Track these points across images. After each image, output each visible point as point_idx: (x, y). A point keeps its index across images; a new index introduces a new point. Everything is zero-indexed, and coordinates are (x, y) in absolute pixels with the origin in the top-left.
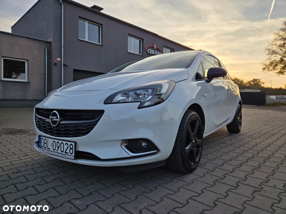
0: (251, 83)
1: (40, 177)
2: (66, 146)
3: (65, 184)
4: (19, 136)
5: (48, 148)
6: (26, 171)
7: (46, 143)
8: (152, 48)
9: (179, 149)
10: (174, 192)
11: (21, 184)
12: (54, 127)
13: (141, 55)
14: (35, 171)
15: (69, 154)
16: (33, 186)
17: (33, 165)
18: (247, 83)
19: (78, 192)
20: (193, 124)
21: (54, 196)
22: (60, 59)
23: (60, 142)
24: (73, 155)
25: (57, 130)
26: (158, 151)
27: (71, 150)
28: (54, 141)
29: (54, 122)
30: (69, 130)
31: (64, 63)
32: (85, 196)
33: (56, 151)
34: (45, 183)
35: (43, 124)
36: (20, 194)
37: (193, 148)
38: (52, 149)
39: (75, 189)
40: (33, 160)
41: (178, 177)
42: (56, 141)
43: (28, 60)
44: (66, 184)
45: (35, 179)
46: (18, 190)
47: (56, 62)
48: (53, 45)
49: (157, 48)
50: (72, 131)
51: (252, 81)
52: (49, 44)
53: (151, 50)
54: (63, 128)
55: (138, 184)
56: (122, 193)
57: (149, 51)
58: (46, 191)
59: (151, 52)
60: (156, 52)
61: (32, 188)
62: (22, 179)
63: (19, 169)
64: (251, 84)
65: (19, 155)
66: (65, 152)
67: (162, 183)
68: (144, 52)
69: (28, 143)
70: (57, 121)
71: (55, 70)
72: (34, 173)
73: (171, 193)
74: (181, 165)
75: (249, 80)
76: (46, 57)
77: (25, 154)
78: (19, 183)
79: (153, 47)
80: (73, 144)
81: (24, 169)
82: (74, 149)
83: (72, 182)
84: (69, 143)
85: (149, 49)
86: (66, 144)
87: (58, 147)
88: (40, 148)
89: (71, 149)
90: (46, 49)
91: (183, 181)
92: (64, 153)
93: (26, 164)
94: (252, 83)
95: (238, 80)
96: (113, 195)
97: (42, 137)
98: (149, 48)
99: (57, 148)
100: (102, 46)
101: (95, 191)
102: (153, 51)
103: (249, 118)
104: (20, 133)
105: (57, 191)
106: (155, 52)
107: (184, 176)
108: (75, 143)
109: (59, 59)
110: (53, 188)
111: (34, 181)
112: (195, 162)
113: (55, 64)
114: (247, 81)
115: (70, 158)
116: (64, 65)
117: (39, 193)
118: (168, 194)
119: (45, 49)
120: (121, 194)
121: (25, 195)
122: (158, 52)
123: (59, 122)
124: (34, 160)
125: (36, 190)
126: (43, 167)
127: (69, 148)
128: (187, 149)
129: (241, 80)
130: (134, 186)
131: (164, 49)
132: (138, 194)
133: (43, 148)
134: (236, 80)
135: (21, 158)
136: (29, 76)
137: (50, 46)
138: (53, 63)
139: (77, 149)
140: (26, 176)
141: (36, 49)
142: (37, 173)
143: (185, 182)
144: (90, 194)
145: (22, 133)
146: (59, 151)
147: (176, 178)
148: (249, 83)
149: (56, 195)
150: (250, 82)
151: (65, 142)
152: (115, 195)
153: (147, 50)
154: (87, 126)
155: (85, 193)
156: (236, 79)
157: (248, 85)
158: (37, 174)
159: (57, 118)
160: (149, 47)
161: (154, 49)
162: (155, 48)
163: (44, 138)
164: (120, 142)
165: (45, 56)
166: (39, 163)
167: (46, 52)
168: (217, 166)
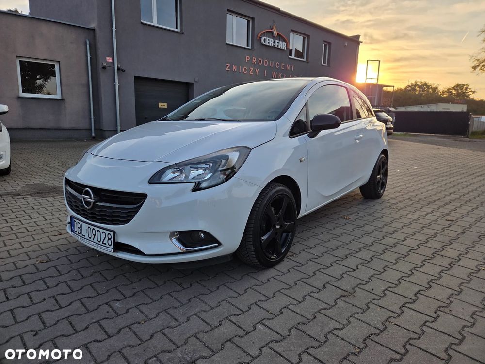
0: (451, 92)
1: (76, 270)
2: (103, 236)
3: (105, 280)
4: (50, 199)
5: (82, 235)
6: (58, 259)
7: (80, 228)
8: (270, 34)
9: (251, 239)
10: (239, 294)
11: (52, 278)
12: (88, 209)
13: (250, 48)
14: (70, 260)
15: (107, 245)
16: (66, 282)
17: (68, 250)
18: (444, 92)
19: (120, 291)
20: (277, 202)
21: (90, 296)
22: (111, 58)
23: (97, 229)
24: (112, 247)
25: (92, 213)
26: (220, 244)
27: (109, 241)
28: (89, 227)
29: (88, 203)
30: (106, 215)
31: (119, 65)
32: (128, 297)
33: (92, 239)
34: (81, 277)
35: (75, 202)
36: (50, 292)
37: (276, 235)
38: (87, 237)
39: (116, 288)
40: (69, 241)
41: (252, 272)
42: (92, 227)
43: (59, 62)
44: (107, 280)
45: (69, 272)
46: (48, 287)
47: (105, 64)
48: (98, 33)
49: (278, 34)
50: (109, 217)
51: (453, 88)
52: (92, 32)
53: (268, 38)
54: (99, 212)
55: (197, 282)
56: (173, 294)
57: (265, 40)
58: (81, 288)
59: (267, 41)
60: (277, 41)
61: (64, 284)
62: (53, 272)
63: (50, 256)
64: (452, 94)
65: (50, 234)
66: (103, 243)
67: (228, 281)
68: (256, 43)
69: (64, 212)
70: (90, 202)
71: (104, 78)
72: (68, 263)
73: (234, 296)
74: (254, 259)
75: (448, 87)
76: (89, 56)
77: (59, 232)
78: (49, 277)
79: (272, 32)
80: (111, 233)
81: (55, 256)
82: (112, 240)
83: (115, 278)
84: (107, 232)
85: (264, 38)
86: (103, 232)
87: (95, 235)
88: (74, 232)
89: (109, 239)
90: (88, 42)
91: (257, 280)
92: (101, 243)
93: (58, 249)
94: (454, 92)
95: (428, 87)
96: (161, 298)
97: (74, 219)
98: (264, 34)
99: (93, 236)
100: (181, 33)
101: (141, 290)
102: (271, 39)
103: (416, 168)
104: (52, 194)
105: (95, 290)
106: (274, 42)
107: (261, 272)
108: (114, 232)
109: (109, 59)
110: (91, 285)
111: (67, 275)
112: (279, 254)
113: (104, 68)
114: (445, 88)
115: (109, 251)
116: (119, 69)
117: (73, 291)
118: (230, 297)
119: (86, 43)
120: (172, 296)
121: (55, 294)
122: (281, 42)
123: (94, 203)
124: (70, 243)
125: (69, 287)
126: (81, 253)
127: (107, 238)
128: (264, 239)
129: (434, 86)
130: (191, 285)
131: (291, 35)
132: (192, 297)
133: (77, 233)
134: (424, 85)
135: (52, 238)
136: (63, 88)
137: (94, 36)
138: (101, 66)
139: (117, 240)
140: (58, 268)
141: (71, 43)
142: (72, 263)
143: (258, 280)
144: (134, 294)
145: (55, 194)
146: (96, 240)
147: (249, 274)
148: (447, 92)
149: (92, 295)
150: (450, 90)
151: (102, 230)
152: (165, 297)
153: (261, 38)
154: (127, 212)
155: (128, 293)
156: (426, 84)
157: (445, 96)
158: (72, 265)
159: (90, 198)
160: (265, 32)
161: (273, 37)
162: (275, 34)
163: (77, 221)
164: (169, 234)
165: (87, 55)
166: (76, 248)
167: (88, 46)
168: (313, 258)
